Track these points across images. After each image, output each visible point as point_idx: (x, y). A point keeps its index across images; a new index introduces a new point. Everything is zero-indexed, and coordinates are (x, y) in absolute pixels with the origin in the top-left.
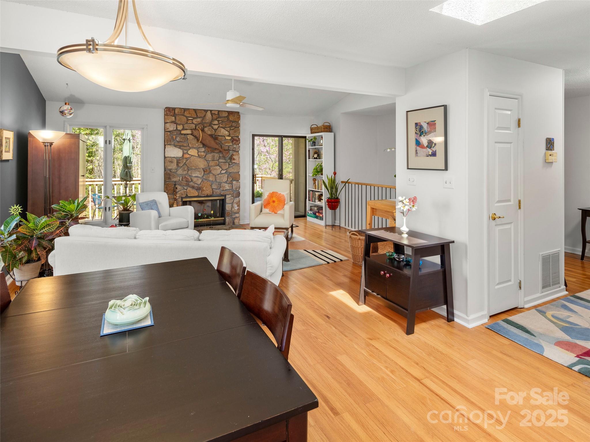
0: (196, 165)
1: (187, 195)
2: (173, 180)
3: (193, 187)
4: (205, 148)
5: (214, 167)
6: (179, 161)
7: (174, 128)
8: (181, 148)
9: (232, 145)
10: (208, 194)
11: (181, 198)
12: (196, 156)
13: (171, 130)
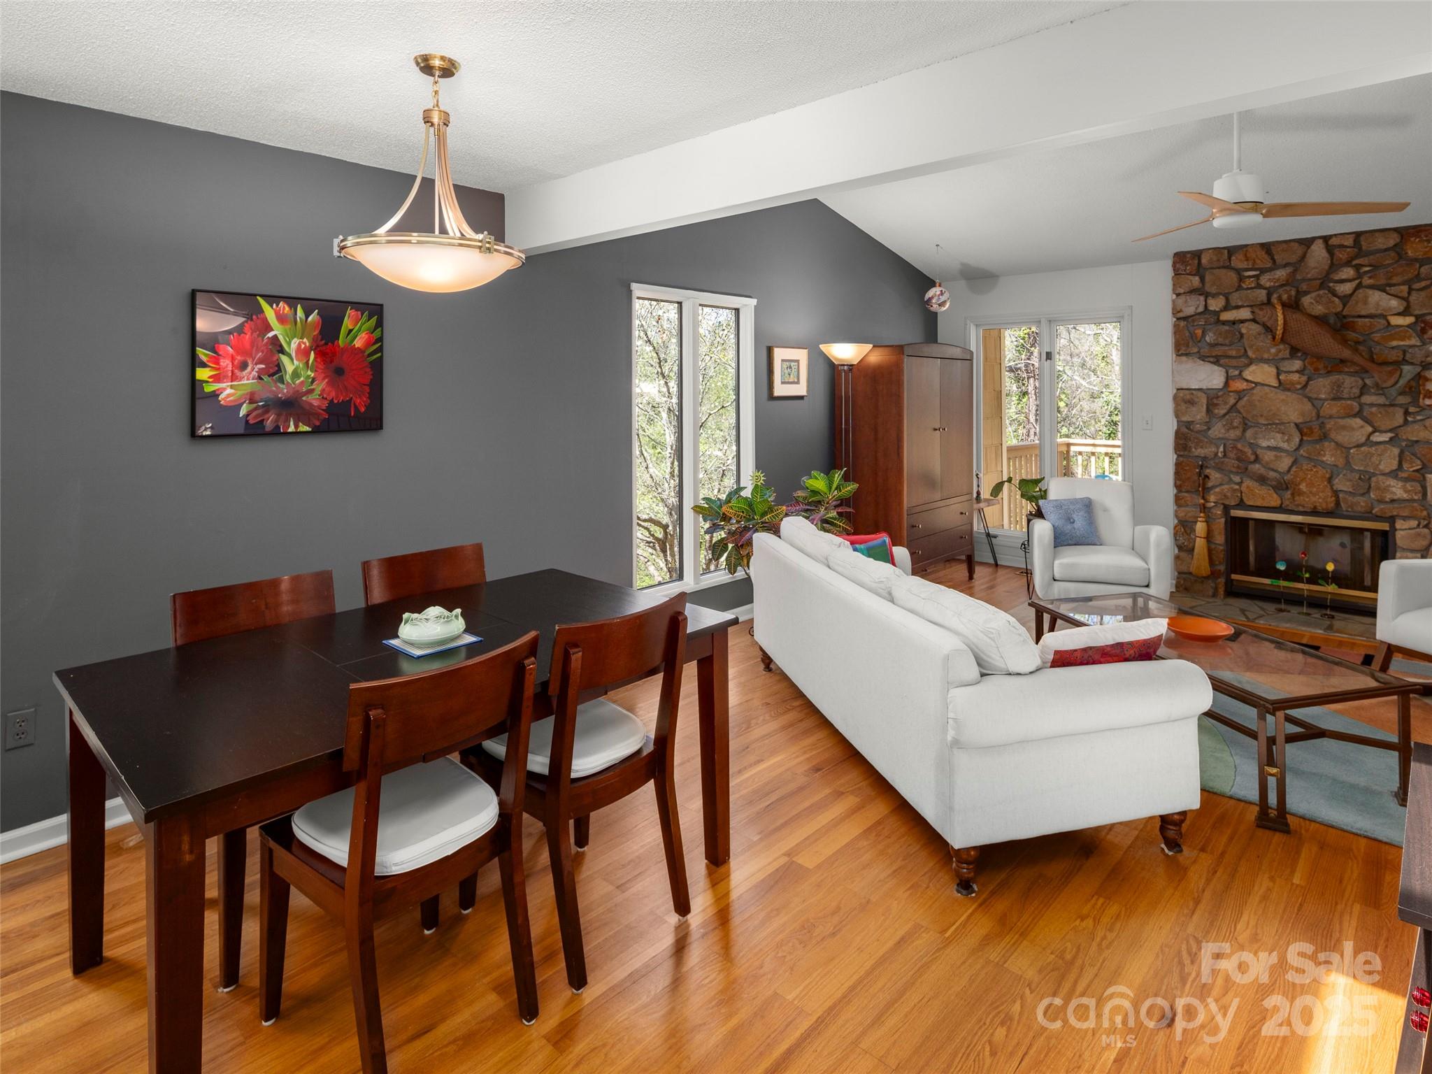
0: (1270, 414)
1: (1242, 500)
2: (1197, 454)
3: (1262, 480)
4: (1304, 361)
5: (1342, 422)
6: (1215, 401)
7: (1196, 308)
8: (1222, 361)
9: (1418, 344)
10: (1315, 507)
11: (1222, 507)
12: (1271, 384)
13: (1188, 314)
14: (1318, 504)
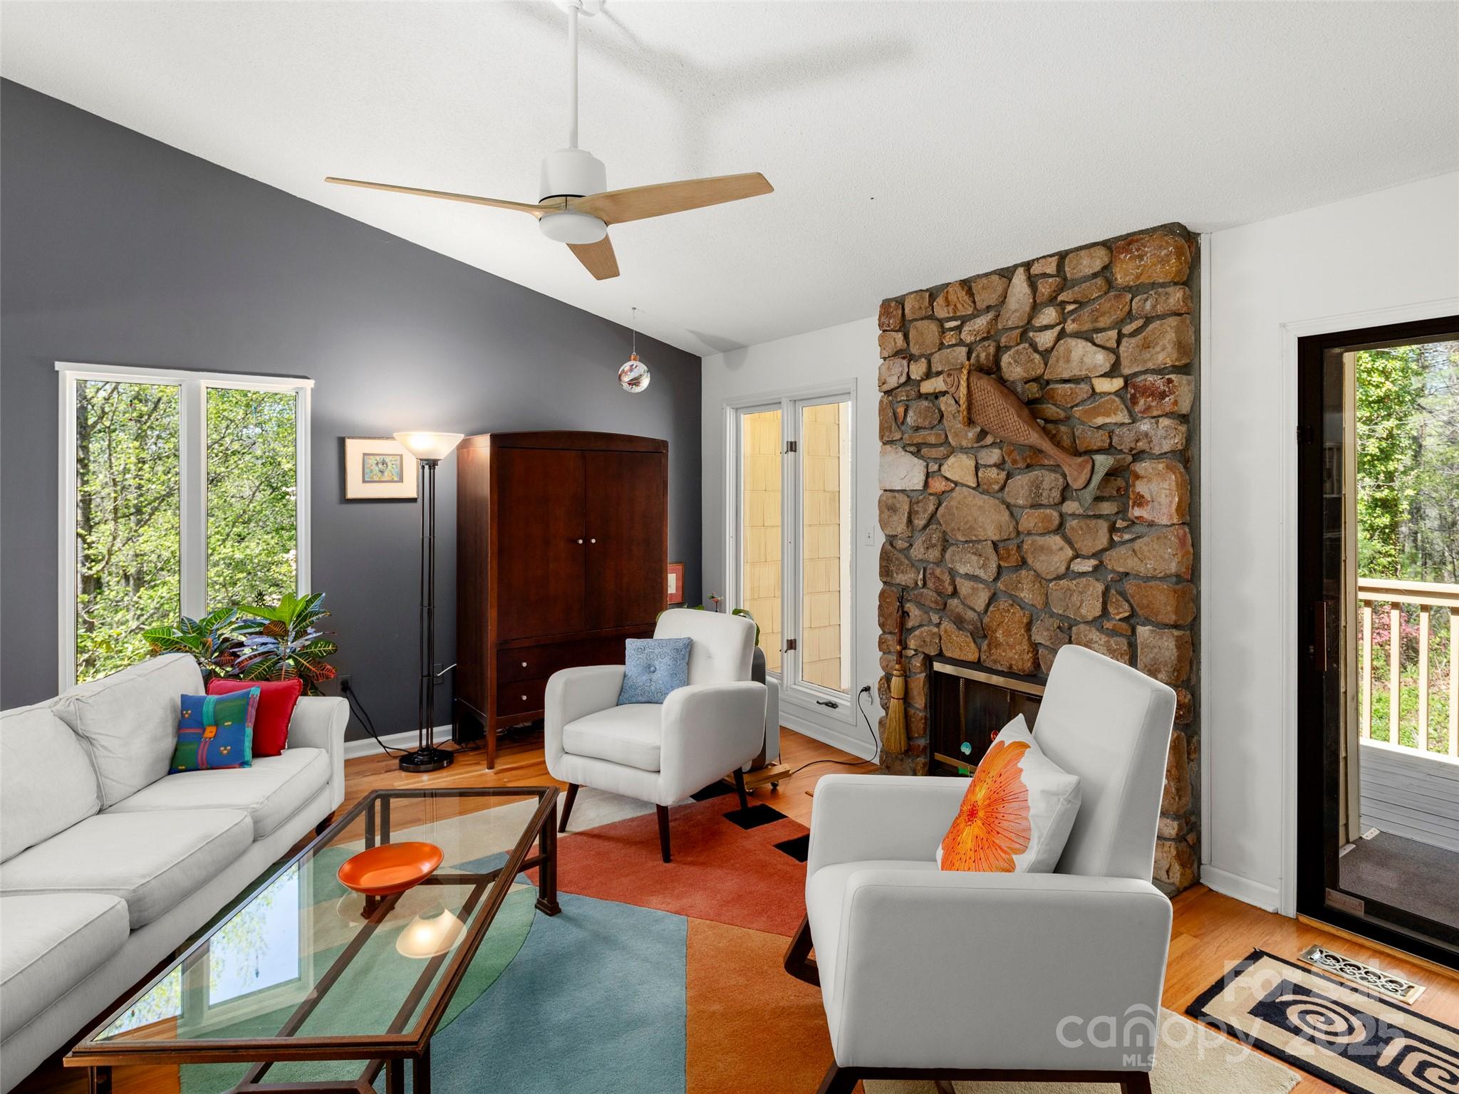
0: (967, 527)
1: (941, 648)
2: (898, 581)
3: (960, 622)
4: (1003, 451)
5: (1041, 540)
6: (916, 508)
7: (900, 377)
8: (924, 451)
9: (1127, 421)
10: (1011, 667)
11: (923, 656)
12: (969, 484)
13: (892, 387)
14: (1014, 662)
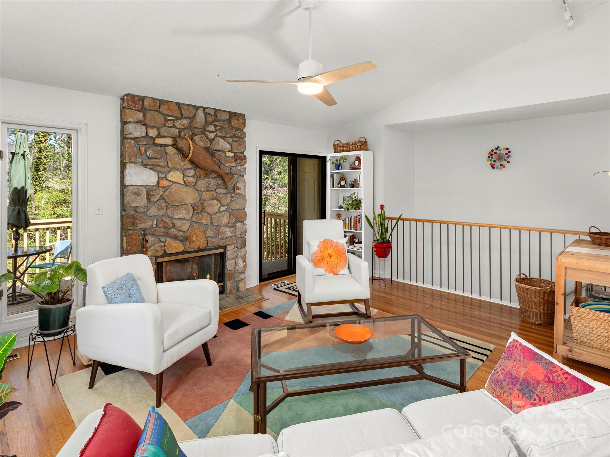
0: (180, 199)
1: (165, 251)
2: (140, 227)
3: (176, 237)
4: (195, 170)
5: (210, 202)
6: (152, 193)
7: (142, 133)
8: (156, 169)
9: (235, 166)
10: (199, 248)
11: (155, 257)
12: (181, 183)
13: (136, 136)
14: (200, 246)
